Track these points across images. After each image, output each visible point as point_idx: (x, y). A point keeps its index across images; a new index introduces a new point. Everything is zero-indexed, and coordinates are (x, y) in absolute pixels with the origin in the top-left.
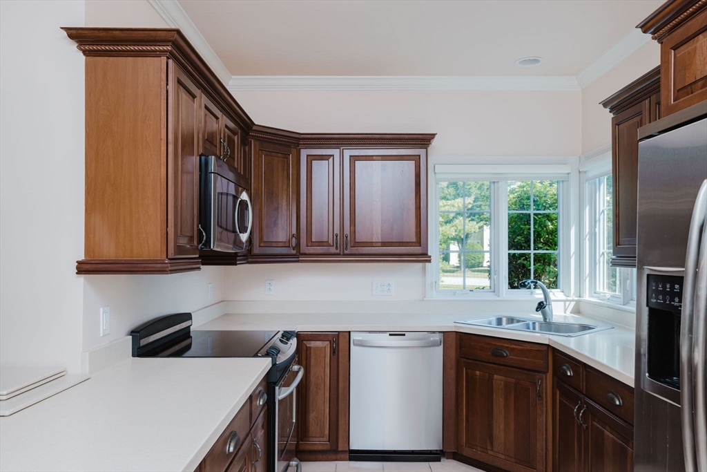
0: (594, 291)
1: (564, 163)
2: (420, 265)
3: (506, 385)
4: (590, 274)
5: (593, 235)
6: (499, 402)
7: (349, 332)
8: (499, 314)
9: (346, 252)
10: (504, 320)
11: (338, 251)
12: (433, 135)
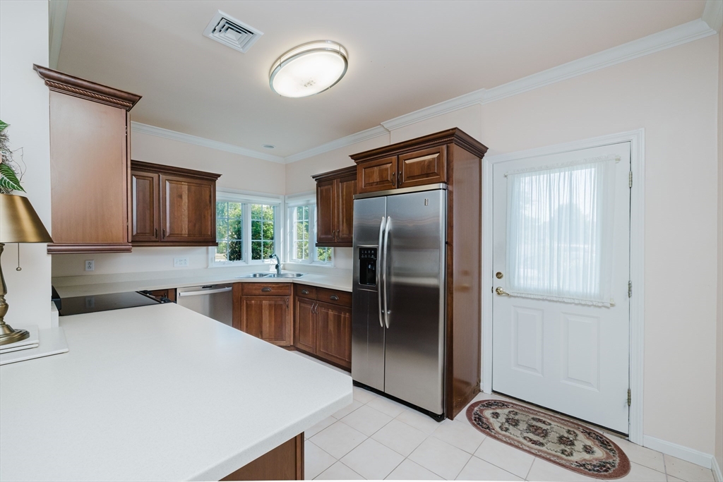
0: (291, 259)
1: (278, 198)
2: (205, 247)
3: (270, 305)
4: (290, 252)
5: (291, 233)
6: (266, 314)
7: (176, 289)
8: (255, 273)
9: (162, 240)
10: (258, 276)
11: (157, 240)
12: (219, 176)
